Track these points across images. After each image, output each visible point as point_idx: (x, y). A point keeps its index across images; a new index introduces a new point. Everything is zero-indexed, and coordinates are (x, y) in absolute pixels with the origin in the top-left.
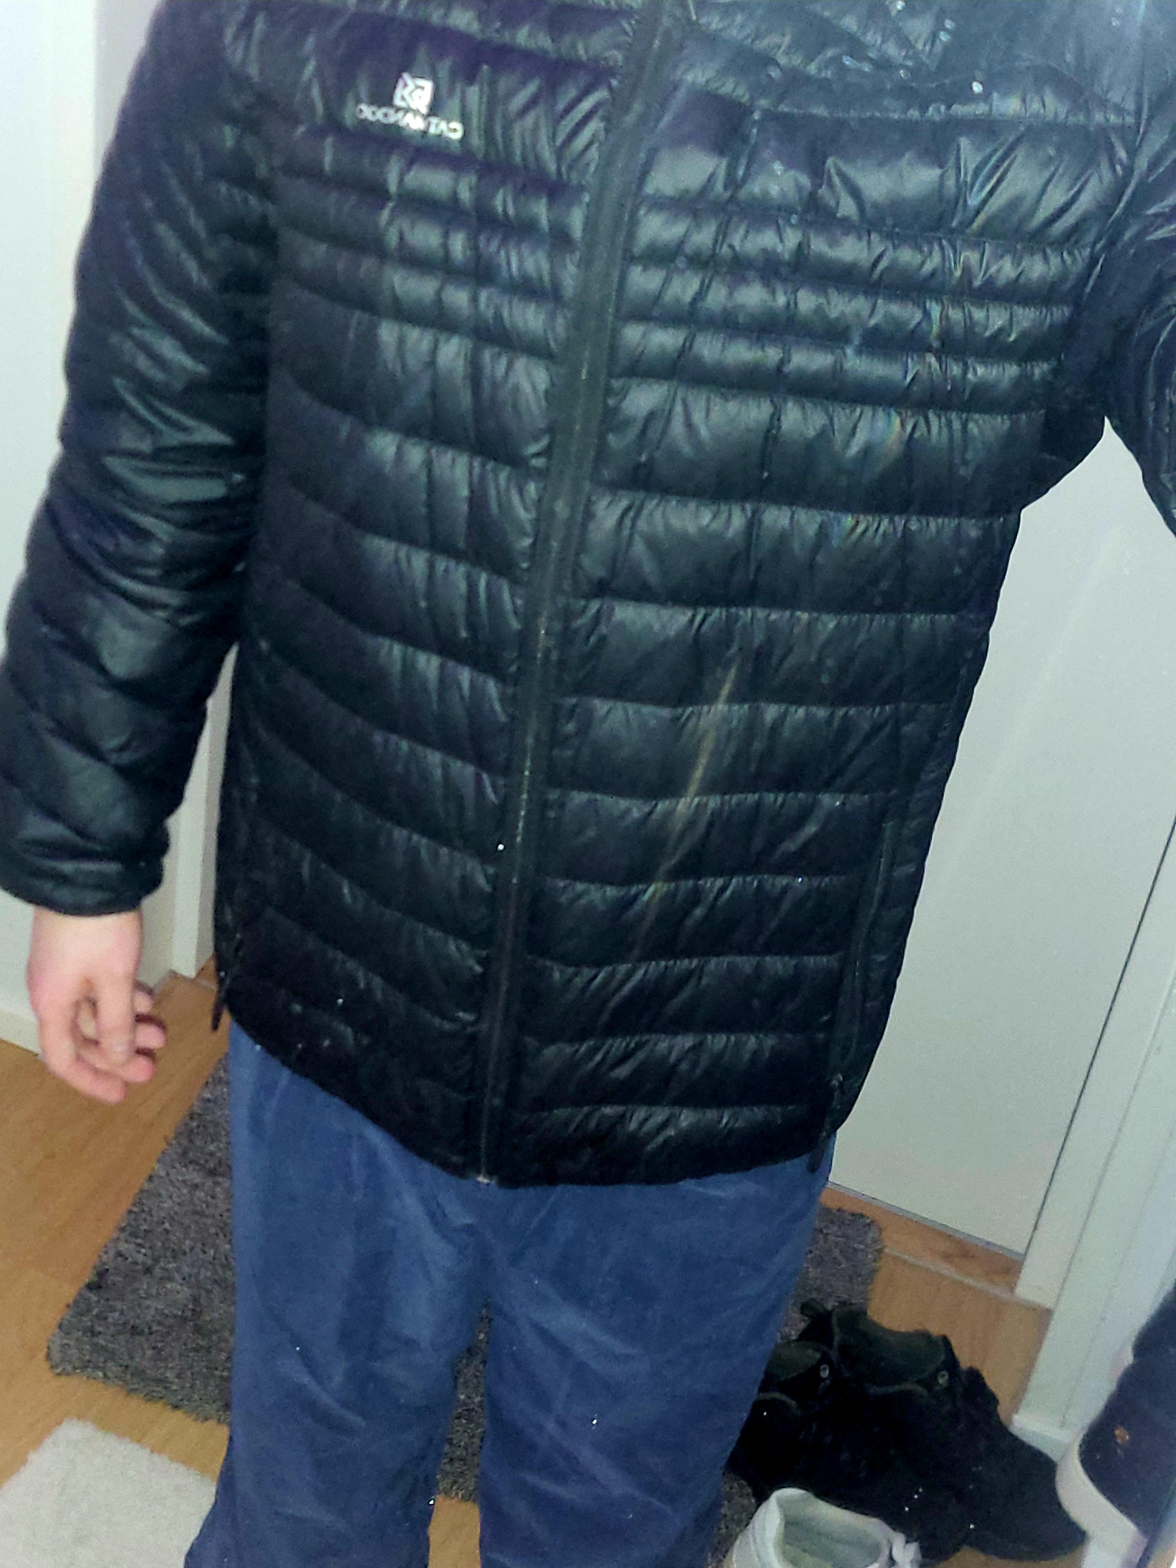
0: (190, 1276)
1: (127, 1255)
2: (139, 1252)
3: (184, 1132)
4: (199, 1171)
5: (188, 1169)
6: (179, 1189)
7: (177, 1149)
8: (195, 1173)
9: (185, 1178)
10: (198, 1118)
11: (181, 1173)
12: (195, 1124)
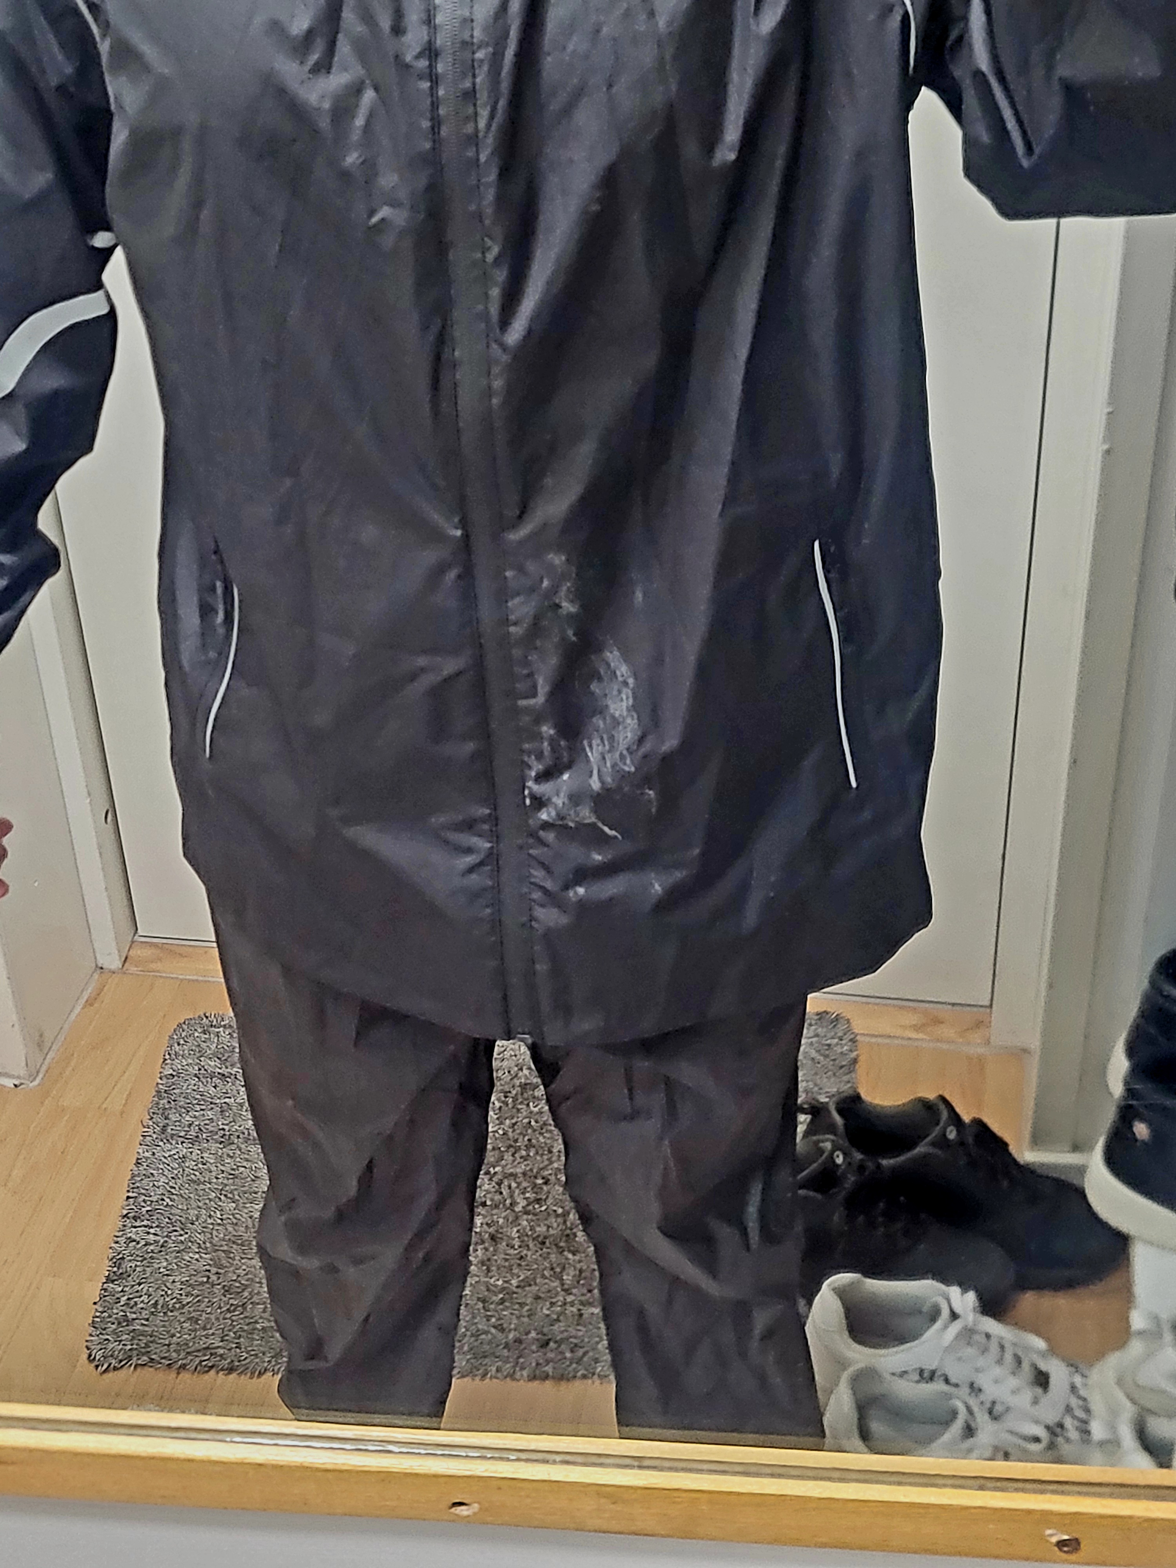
0: (204, 1243)
1: (138, 1239)
2: (148, 1233)
3: (157, 1111)
4: (182, 1143)
5: (172, 1144)
6: (168, 1165)
7: (155, 1128)
8: (180, 1146)
9: (172, 1153)
10: (166, 1095)
11: (167, 1150)
12: (165, 1101)
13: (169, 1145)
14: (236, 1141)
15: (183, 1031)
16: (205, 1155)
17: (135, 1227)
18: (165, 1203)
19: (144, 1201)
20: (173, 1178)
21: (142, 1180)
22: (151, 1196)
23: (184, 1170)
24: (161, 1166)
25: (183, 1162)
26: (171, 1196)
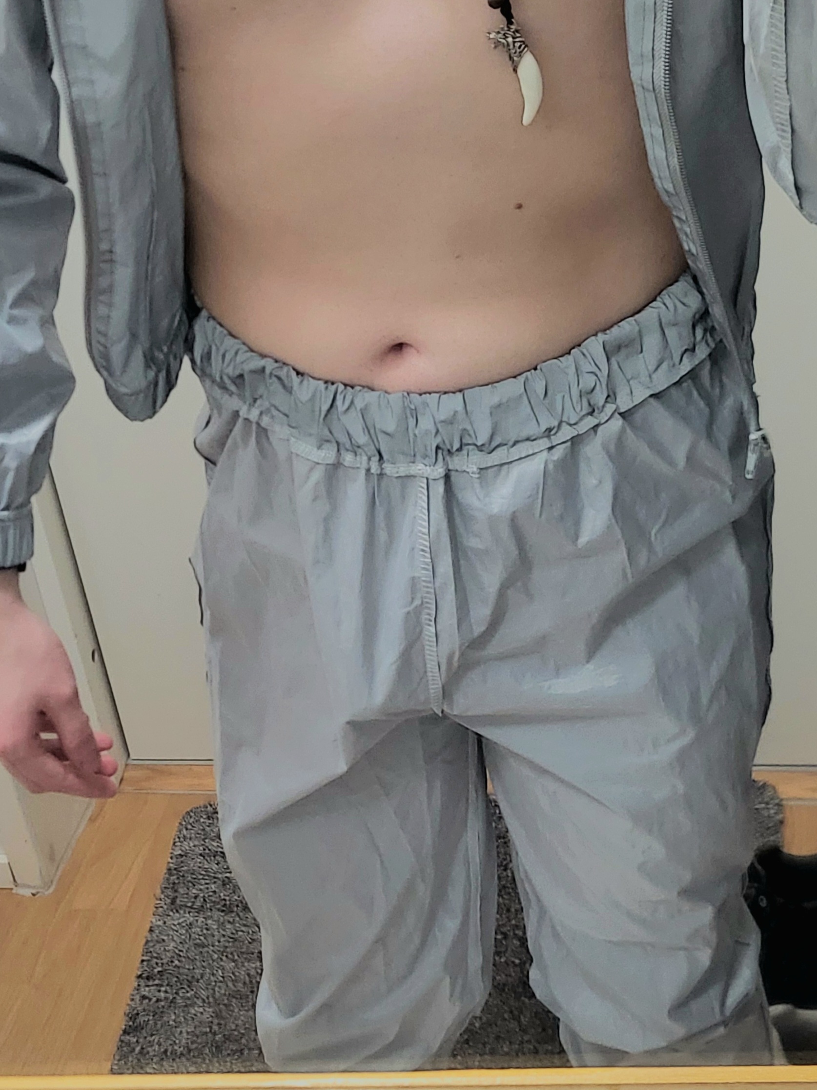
3: (168, 886)
4: (189, 912)
5: (180, 914)
6: (177, 931)
7: (165, 900)
8: (187, 915)
9: (180, 921)
10: (175, 872)
11: (176, 919)
12: (175, 877)
13: (177, 915)
14: (235, 909)
15: (191, 817)
16: (209, 922)
17: (148, 986)
18: (174, 964)
19: (157, 964)
20: (181, 943)
21: (154, 946)
22: (162, 959)
23: (190, 936)
24: (171, 933)
25: (190, 928)
26: (180, 959)
